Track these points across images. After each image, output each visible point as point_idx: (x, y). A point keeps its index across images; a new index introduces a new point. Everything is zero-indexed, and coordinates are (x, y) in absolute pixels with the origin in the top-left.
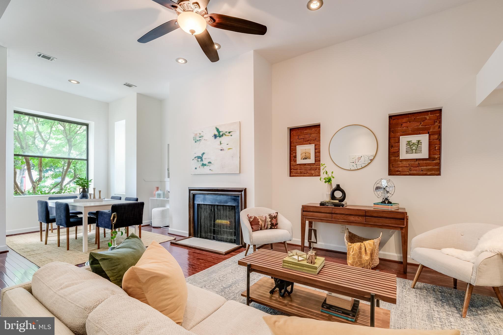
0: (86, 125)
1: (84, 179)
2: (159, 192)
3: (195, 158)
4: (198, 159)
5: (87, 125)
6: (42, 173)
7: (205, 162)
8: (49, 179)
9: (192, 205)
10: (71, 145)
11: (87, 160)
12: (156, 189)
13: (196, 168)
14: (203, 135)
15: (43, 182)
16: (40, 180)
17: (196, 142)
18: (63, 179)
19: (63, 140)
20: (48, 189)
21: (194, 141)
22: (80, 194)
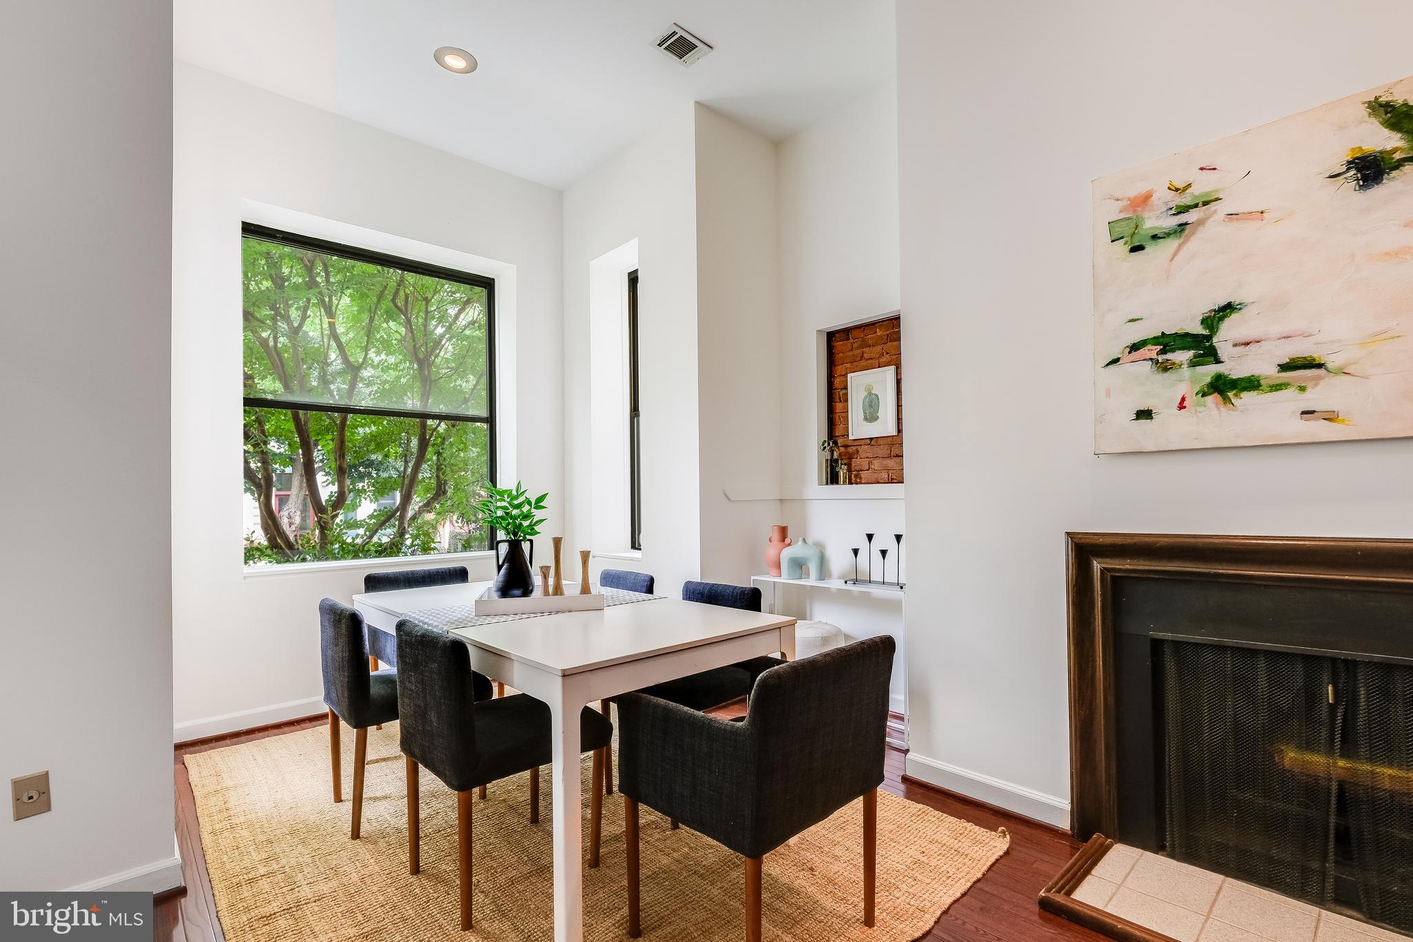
0: (483, 282)
1: (514, 493)
2: (795, 550)
3: (1135, 347)
4: (1163, 352)
5: (488, 284)
6: (344, 478)
7: (1234, 365)
8: (366, 499)
9: (1099, 638)
10: (430, 377)
11: (491, 420)
12: (776, 536)
13: (1144, 414)
14: (1216, 191)
15: (348, 509)
16: (339, 501)
17: (1136, 249)
18: (406, 499)
19: (402, 370)
20: (361, 531)
21: (1122, 248)
22: (499, 568)
